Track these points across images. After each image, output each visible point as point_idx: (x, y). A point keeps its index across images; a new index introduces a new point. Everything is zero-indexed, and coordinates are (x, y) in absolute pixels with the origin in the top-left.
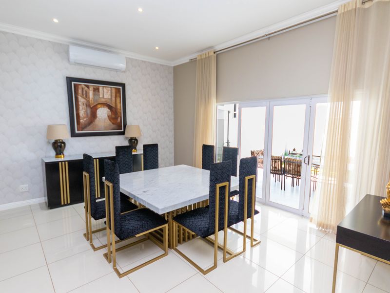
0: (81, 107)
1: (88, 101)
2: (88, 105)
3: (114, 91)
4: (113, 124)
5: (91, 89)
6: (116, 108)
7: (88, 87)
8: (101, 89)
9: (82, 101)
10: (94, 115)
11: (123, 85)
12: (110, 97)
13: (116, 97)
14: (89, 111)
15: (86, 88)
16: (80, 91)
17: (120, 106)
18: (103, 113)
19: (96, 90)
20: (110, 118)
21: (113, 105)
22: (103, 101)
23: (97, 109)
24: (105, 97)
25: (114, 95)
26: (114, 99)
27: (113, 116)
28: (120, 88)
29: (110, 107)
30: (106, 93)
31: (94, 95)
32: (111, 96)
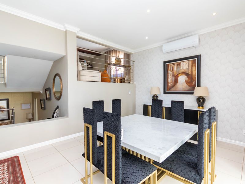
0: (169, 77)
1: (173, 73)
2: (173, 75)
3: (191, 62)
4: (189, 86)
5: (176, 65)
6: (192, 75)
7: (174, 64)
8: (181, 63)
9: (170, 73)
10: (176, 81)
12: (187, 68)
13: (192, 66)
14: (173, 78)
15: (173, 65)
16: (169, 68)
17: (195, 73)
18: (182, 79)
19: (179, 65)
20: (187, 82)
21: (190, 73)
22: (182, 71)
23: (178, 77)
24: (184, 68)
25: (190, 65)
26: (190, 68)
27: (189, 81)
28: (196, 59)
29: (187, 74)
30: (185, 66)
31: (177, 68)
32: (189, 66)
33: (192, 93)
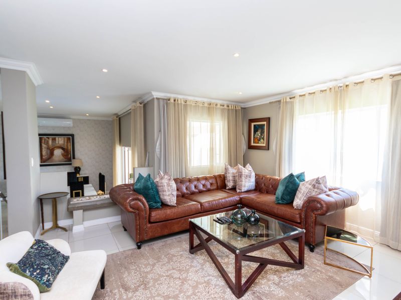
0: (43, 150)
1: (48, 146)
2: (48, 148)
3: (66, 139)
4: (65, 158)
5: (51, 139)
6: (67, 150)
7: (48, 138)
8: (57, 139)
9: (44, 146)
10: (52, 154)
11: (73, 136)
12: (63, 143)
13: (67, 142)
14: (49, 151)
15: (47, 139)
16: (43, 141)
17: (70, 147)
18: (58, 153)
19: (54, 140)
20: (63, 155)
21: (65, 147)
22: (58, 145)
23: (54, 150)
24: (60, 143)
25: (66, 141)
26: (66, 144)
27: (65, 154)
28: (70, 138)
29: (63, 149)
30: (60, 141)
31: (52, 142)
32: (64, 142)
33: (70, 164)
